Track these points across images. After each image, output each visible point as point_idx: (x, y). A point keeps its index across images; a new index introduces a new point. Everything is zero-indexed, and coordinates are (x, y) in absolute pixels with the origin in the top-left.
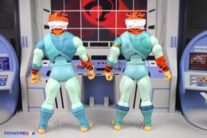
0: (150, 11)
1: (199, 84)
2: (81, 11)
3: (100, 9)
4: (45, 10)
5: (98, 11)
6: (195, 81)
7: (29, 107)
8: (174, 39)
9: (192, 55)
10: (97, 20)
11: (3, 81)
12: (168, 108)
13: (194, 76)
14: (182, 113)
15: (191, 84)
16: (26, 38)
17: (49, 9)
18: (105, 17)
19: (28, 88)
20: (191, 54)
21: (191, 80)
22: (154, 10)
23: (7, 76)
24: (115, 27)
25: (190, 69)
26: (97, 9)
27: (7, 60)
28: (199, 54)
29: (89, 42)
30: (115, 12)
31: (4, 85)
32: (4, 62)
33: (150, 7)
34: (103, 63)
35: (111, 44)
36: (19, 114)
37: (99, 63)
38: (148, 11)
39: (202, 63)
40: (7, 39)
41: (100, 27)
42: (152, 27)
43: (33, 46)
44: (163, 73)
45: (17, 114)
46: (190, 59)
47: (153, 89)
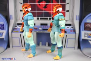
0: (67, 4)
1: (89, 37)
2: (36, 3)
3: (45, 3)
4: (20, 3)
5: (44, 3)
6: (87, 36)
7: (13, 46)
9: (86, 23)
10: (43, 7)
11: (1, 34)
12: (74, 48)
13: (86, 33)
14: (81, 50)
15: (85, 37)
16: (12, 15)
17: (22, 2)
18: (47, 6)
19: (12, 38)
21: (85, 35)
22: (69, 3)
23: (3, 32)
24: (51, 11)
25: (84, 30)
26: (43, 3)
27: (3, 25)
28: (89, 23)
29: (40, 18)
30: (51, 4)
31: (2, 36)
32: (2, 26)
33: (67, 2)
34: (46, 27)
35: (49, 18)
36: (8, 49)
37: (44, 27)
38: (66, 3)
39: (90, 27)
40: (3, 15)
41: (45, 11)
42: (68, 11)
43: (15, 19)
44: (72, 32)
45: (7, 49)
46: (85, 26)
47: (68, 39)
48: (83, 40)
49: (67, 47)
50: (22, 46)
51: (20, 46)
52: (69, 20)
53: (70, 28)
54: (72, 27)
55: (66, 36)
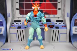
0: (59, 3)
2: (31, 3)
4: (17, 2)
5: (38, 2)
7: (10, 41)
8: (68, 14)
12: (66, 41)
13: (76, 28)
14: (72, 43)
15: (75, 32)
16: (9, 13)
18: (41, 5)
19: (10, 33)
20: (75, 20)
21: (75, 30)
22: (60, 2)
23: (2, 29)
24: (44, 9)
25: (75, 26)
27: (2, 22)
30: (45, 3)
33: (58, 1)
40: (2, 14)
42: (59, 9)
43: (12, 17)
44: (64, 27)
45: (6, 44)
46: (75, 22)
47: (60, 34)
48: (74, 34)
49: (59, 41)
50: (19, 41)
51: (17, 41)
52: (61, 17)
53: (61, 24)
54: (63, 23)
55: (59, 31)
